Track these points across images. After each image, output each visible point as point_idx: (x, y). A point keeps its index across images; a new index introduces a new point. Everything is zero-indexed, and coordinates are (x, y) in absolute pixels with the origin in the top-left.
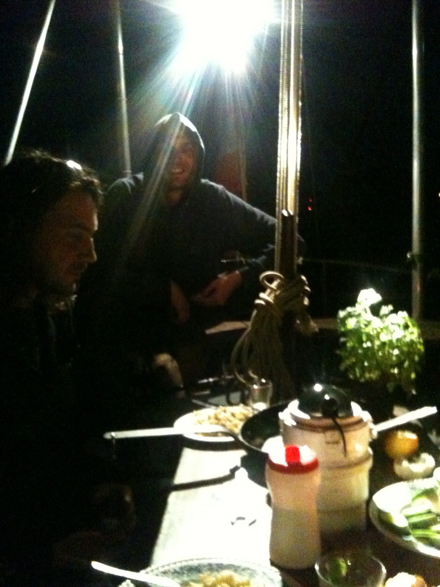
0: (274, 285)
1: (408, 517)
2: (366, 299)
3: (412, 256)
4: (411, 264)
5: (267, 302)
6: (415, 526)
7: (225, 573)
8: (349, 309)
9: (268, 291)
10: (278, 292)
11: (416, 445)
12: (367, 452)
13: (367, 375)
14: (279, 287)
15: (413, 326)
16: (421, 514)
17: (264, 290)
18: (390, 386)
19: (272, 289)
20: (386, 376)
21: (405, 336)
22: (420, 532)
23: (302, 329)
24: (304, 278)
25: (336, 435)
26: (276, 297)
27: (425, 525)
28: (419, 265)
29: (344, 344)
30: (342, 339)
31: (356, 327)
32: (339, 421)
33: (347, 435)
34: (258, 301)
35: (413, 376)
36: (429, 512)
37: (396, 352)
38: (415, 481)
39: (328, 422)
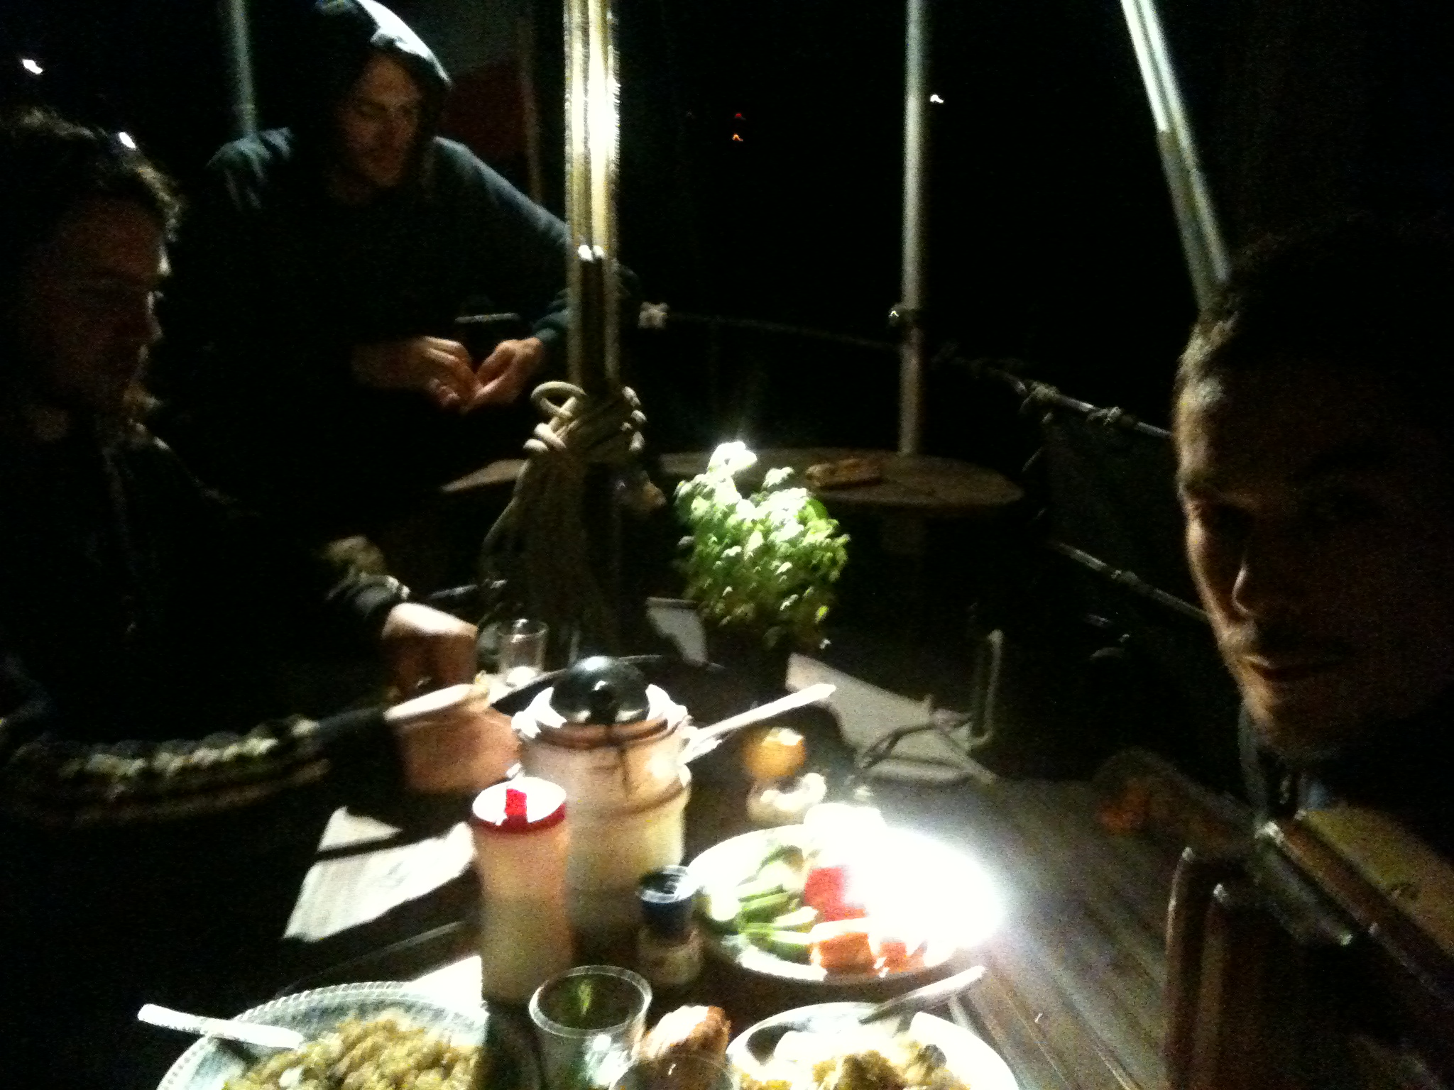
0: (566, 409)
1: (742, 900)
2: (727, 462)
3: (902, 313)
4: (898, 332)
5: (551, 446)
6: (752, 917)
7: (385, 1016)
8: (699, 478)
9: (554, 422)
10: (572, 425)
11: (798, 758)
12: (677, 780)
13: (739, 611)
14: (576, 412)
15: (820, 516)
16: (763, 896)
17: (546, 419)
18: (772, 636)
19: (561, 417)
20: (767, 615)
21: (803, 534)
22: (755, 928)
23: (627, 499)
24: (630, 392)
25: (607, 756)
26: (570, 436)
27: (766, 915)
28: (915, 335)
29: (690, 548)
30: (685, 540)
31: (707, 517)
32: (617, 730)
33: (633, 756)
34: (532, 443)
35: (822, 611)
36: (780, 890)
37: (787, 566)
38: (778, 829)
39: (597, 731)
